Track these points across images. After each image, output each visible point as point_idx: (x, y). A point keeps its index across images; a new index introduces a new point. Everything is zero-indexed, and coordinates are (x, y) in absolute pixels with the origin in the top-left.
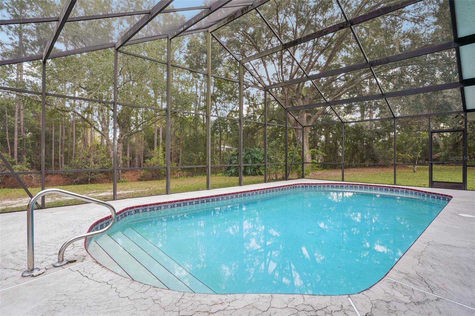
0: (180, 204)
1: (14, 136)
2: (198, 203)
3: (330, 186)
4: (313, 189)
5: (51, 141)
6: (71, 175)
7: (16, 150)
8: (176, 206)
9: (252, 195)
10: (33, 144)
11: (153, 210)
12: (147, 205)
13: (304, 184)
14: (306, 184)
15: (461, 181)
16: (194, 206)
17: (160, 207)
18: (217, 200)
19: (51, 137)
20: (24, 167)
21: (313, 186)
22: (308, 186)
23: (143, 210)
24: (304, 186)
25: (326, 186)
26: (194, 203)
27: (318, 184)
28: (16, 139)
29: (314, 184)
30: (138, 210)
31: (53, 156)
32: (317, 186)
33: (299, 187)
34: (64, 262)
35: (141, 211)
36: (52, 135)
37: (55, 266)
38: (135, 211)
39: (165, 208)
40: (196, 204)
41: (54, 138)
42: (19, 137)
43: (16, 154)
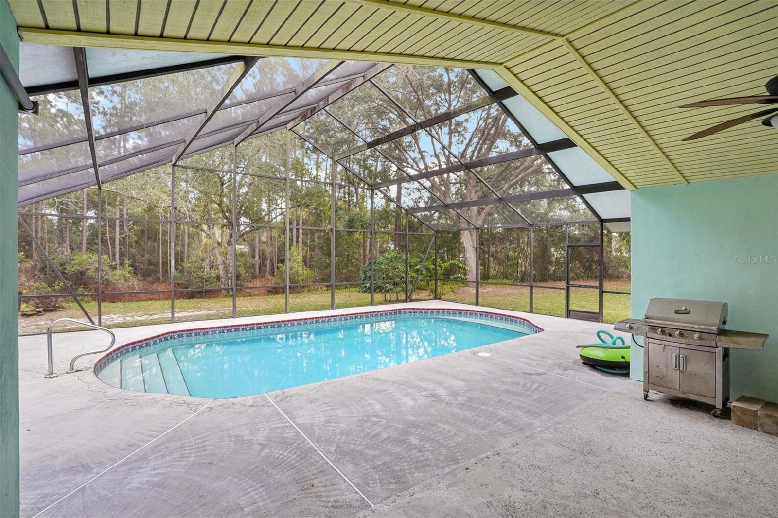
0: (231, 330)
1: (115, 233)
2: (253, 329)
3: (446, 312)
4: (424, 315)
5: (159, 238)
6: (182, 284)
7: (117, 250)
8: (225, 331)
9: (328, 321)
10: (137, 242)
11: (199, 334)
12: (192, 330)
13: (412, 309)
14: (414, 309)
15: (597, 311)
16: (248, 333)
17: (207, 332)
18: (278, 326)
19: (159, 233)
20: (126, 273)
21: (424, 312)
22: (418, 312)
23: (187, 335)
24: (412, 312)
25: (441, 312)
26: (248, 329)
27: (429, 309)
28: (117, 236)
29: (424, 309)
30: (182, 335)
31: (161, 258)
32: (429, 312)
33: (405, 313)
34: (74, 371)
35: (185, 335)
36: (159, 229)
37: (67, 373)
38: (179, 335)
39: (212, 334)
40: (250, 330)
41: (162, 234)
42: (120, 234)
43: (117, 256)
